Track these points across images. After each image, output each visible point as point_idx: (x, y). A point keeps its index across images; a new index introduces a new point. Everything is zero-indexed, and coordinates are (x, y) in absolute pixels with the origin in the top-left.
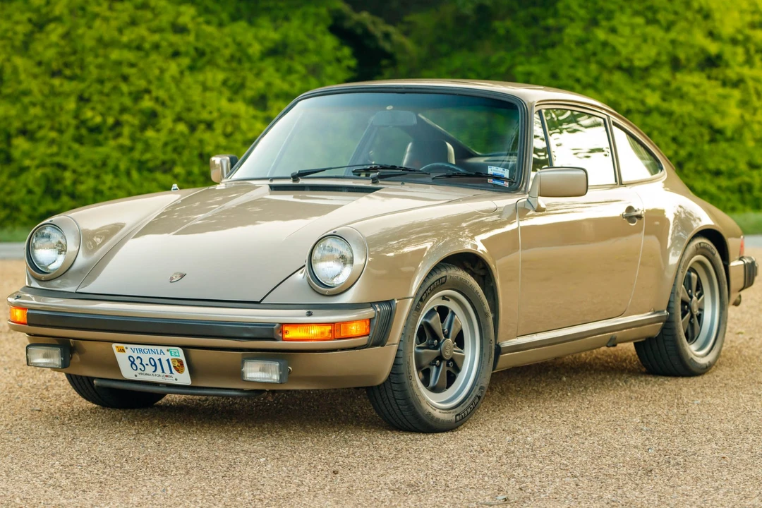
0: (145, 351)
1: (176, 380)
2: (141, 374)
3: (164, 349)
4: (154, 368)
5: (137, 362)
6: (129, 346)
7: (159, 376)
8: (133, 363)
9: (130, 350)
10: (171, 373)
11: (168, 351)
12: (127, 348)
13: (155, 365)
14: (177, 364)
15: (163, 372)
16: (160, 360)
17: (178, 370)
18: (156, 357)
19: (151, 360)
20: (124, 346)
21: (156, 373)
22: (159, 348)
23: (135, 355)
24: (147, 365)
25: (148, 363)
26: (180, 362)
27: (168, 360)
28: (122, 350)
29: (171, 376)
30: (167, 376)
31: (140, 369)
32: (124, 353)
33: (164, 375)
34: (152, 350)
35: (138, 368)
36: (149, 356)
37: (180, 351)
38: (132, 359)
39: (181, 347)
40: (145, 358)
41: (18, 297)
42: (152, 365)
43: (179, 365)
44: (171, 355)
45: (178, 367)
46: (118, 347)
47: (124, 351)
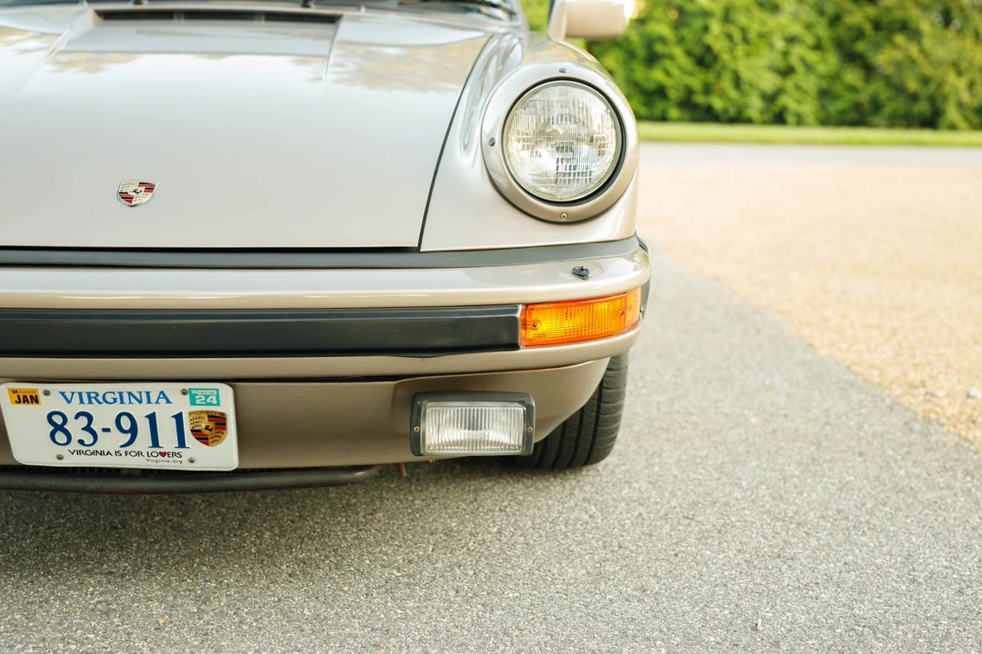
0: (109, 398)
1: (192, 461)
2: (79, 452)
3: (173, 389)
4: (128, 436)
5: (75, 427)
6: (53, 388)
7: (139, 454)
8: (59, 428)
9: (53, 399)
10: (182, 444)
11: (184, 393)
12: (47, 393)
13: (133, 431)
14: (204, 423)
15: (155, 443)
16: (152, 418)
18: (140, 412)
20: (40, 388)
21: (129, 449)
22: (155, 388)
23: (70, 411)
24: (107, 430)
25: (113, 427)
26: (219, 421)
27: (179, 418)
28: (29, 400)
29: (175, 454)
30: (163, 454)
31: (81, 442)
32: (33, 407)
33: (158, 450)
34: (130, 394)
35: (75, 439)
36: (119, 408)
37: (226, 392)
38: (58, 419)
39: (232, 381)
40: (103, 414)
42: (122, 431)
43: (212, 425)
44: (193, 402)
45: (207, 432)
46: (15, 391)
47: (35, 400)
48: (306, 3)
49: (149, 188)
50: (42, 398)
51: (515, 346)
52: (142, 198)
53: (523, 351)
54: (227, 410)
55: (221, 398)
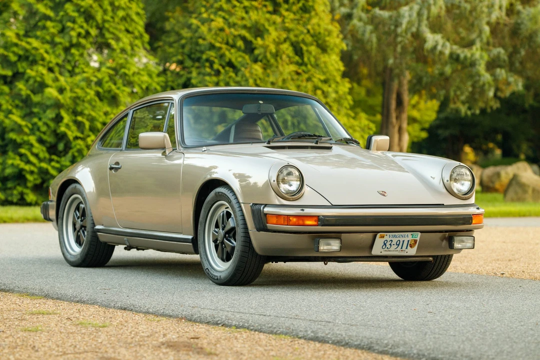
0: (398, 236)
1: (407, 252)
2: (386, 251)
3: (409, 234)
5: (388, 244)
6: (388, 234)
8: (385, 244)
9: (387, 237)
10: (407, 248)
11: (411, 235)
12: (386, 235)
13: (399, 245)
14: (413, 242)
15: (402, 248)
17: (411, 247)
18: (401, 239)
19: (398, 242)
21: (397, 249)
22: (406, 234)
23: (389, 240)
25: (395, 244)
26: (416, 241)
27: (408, 241)
28: (382, 237)
29: (404, 251)
30: (402, 251)
32: (383, 239)
34: (402, 235)
35: (386, 247)
36: (398, 239)
37: (419, 234)
38: (385, 242)
39: (421, 232)
40: (395, 240)
41: (303, 210)
42: (397, 245)
44: (412, 237)
45: (412, 245)
46: (380, 235)
47: (384, 237)
48: (317, 143)
49: (385, 193)
50: (385, 237)
51: (470, 223)
52: (386, 195)
53: (471, 225)
54: (418, 239)
55: (418, 236)
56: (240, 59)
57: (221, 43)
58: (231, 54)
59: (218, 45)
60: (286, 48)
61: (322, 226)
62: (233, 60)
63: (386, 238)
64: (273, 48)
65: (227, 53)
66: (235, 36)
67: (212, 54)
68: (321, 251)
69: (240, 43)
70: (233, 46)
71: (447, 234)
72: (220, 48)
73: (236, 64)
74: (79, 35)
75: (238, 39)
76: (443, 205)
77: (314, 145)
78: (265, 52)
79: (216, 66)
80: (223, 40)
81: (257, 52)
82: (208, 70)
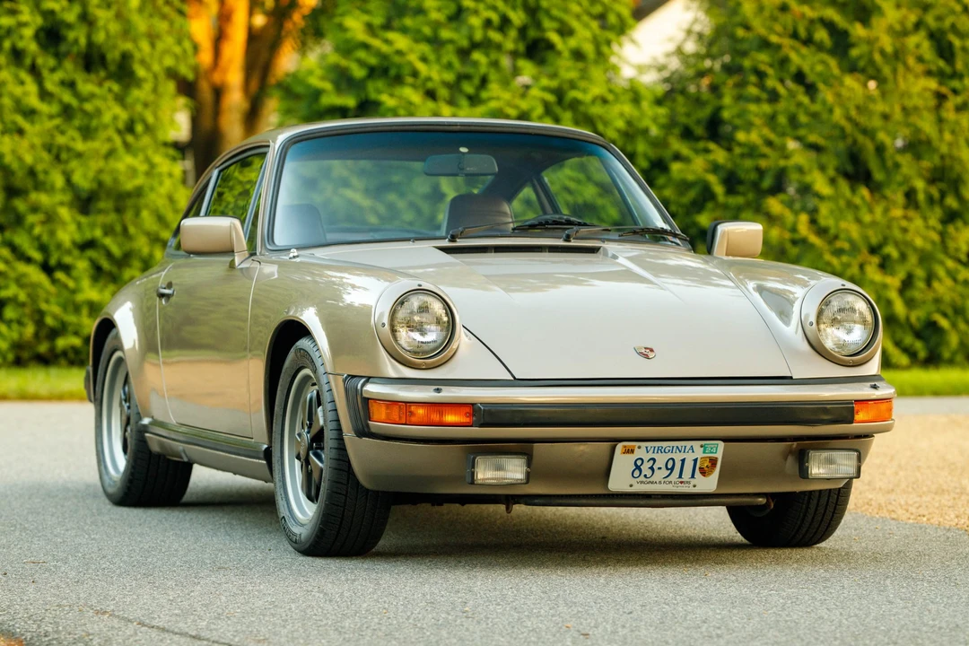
0: (667, 451)
1: (695, 486)
2: (642, 482)
3: (696, 444)
4: (669, 472)
5: (646, 466)
6: (643, 444)
7: (670, 482)
8: (638, 468)
9: (642, 451)
10: (693, 476)
11: (702, 446)
12: (639, 447)
13: (672, 469)
14: (707, 463)
15: (680, 476)
17: (703, 472)
18: (678, 457)
19: (671, 462)
20: (638, 445)
21: (666, 480)
22: (688, 444)
23: (646, 457)
24: (660, 468)
25: (664, 467)
26: (713, 462)
27: (695, 461)
28: (630, 451)
29: (687, 482)
31: (645, 476)
32: (631, 455)
33: (680, 480)
34: (677, 447)
35: (643, 474)
36: (670, 455)
37: (721, 445)
38: (639, 463)
39: (726, 440)
40: (661, 459)
41: (438, 391)
42: (667, 469)
43: (710, 465)
44: (704, 452)
45: (706, 469)
46: (625, 447)
47: (632, 451)
48: (568, 239)
49: (652, 350)
50: (636, 449)
51: (851, 421)
52: (651, 355)
53: (854, 424)
54: (719, 455)
55: (719, 450)
56: (819, 68)
57: (779, 35)
58: (803, 57)
59: (774, 39)
60: (919, 43)
61: (482, 425)
62: (806, 69)
63: (639, 453)
64: (887, 43)
65: (794, 56)
66: (812, 22)
67: (763, 58)
68: (480, 482)
69: (822, 35)
70: (808, 41)
71: (795, 443)
72: (778, 47)
73: (811, 78)
74: (488, 23)
75: (818, 26)
76: (791, 378)
77: (561, 243)
78: (871, 53)
79: (771, 83)
80: (785, 28)
81: (854, 52)
82: (753, 90)
